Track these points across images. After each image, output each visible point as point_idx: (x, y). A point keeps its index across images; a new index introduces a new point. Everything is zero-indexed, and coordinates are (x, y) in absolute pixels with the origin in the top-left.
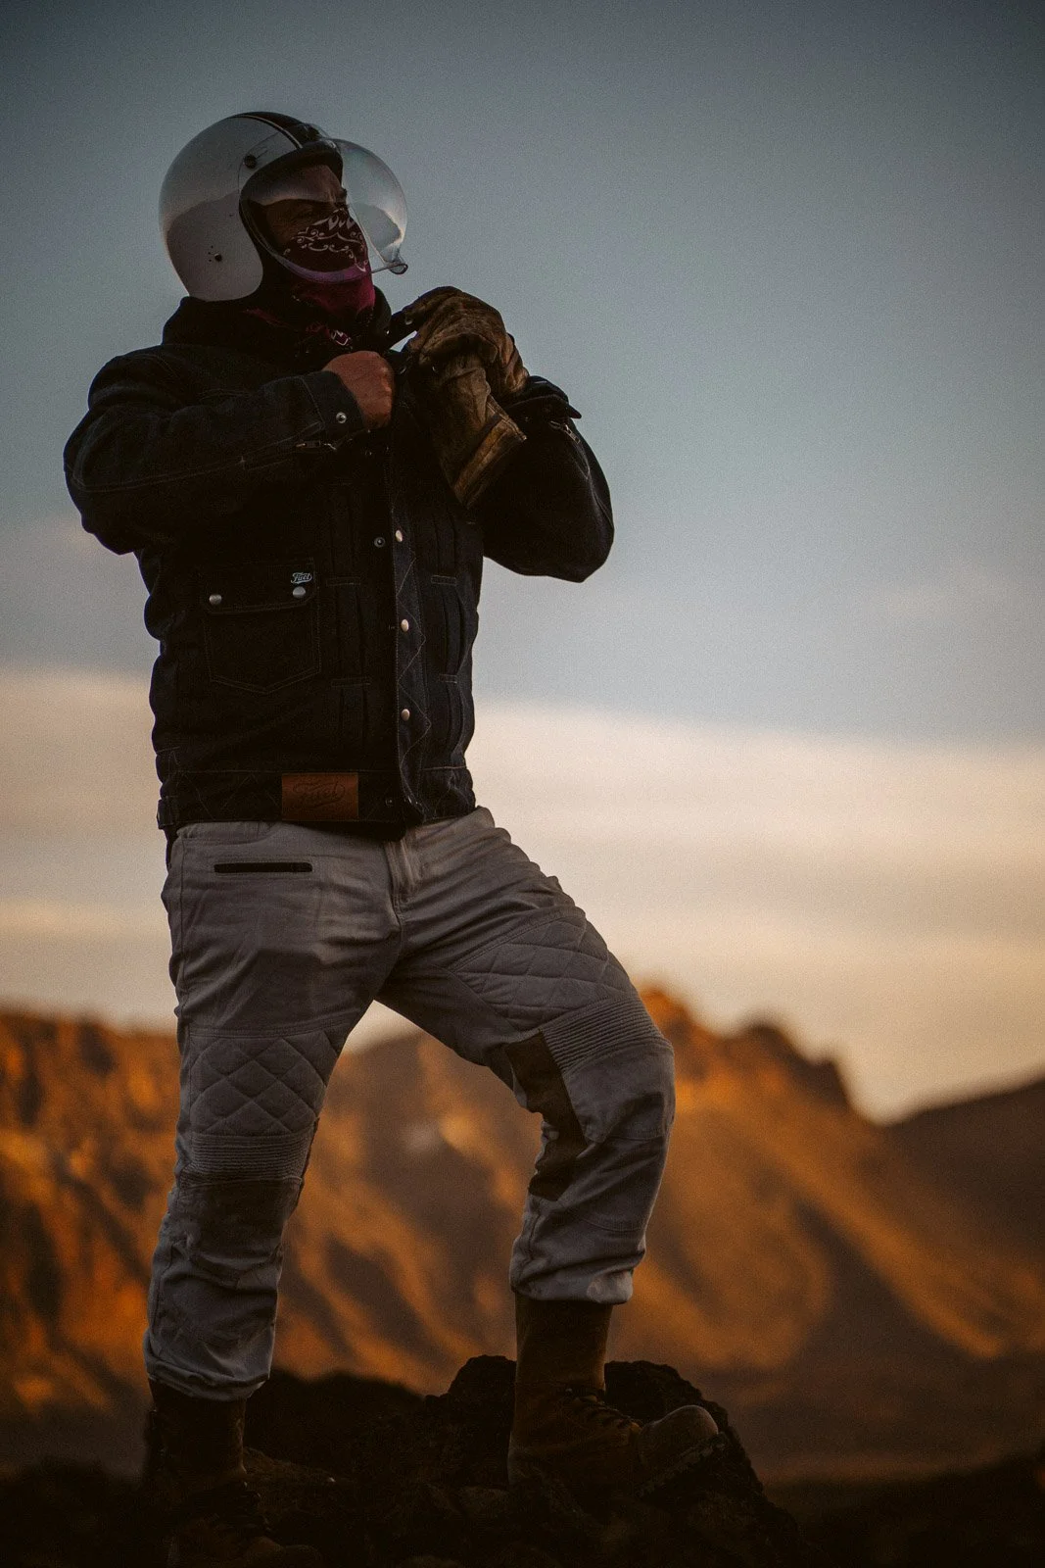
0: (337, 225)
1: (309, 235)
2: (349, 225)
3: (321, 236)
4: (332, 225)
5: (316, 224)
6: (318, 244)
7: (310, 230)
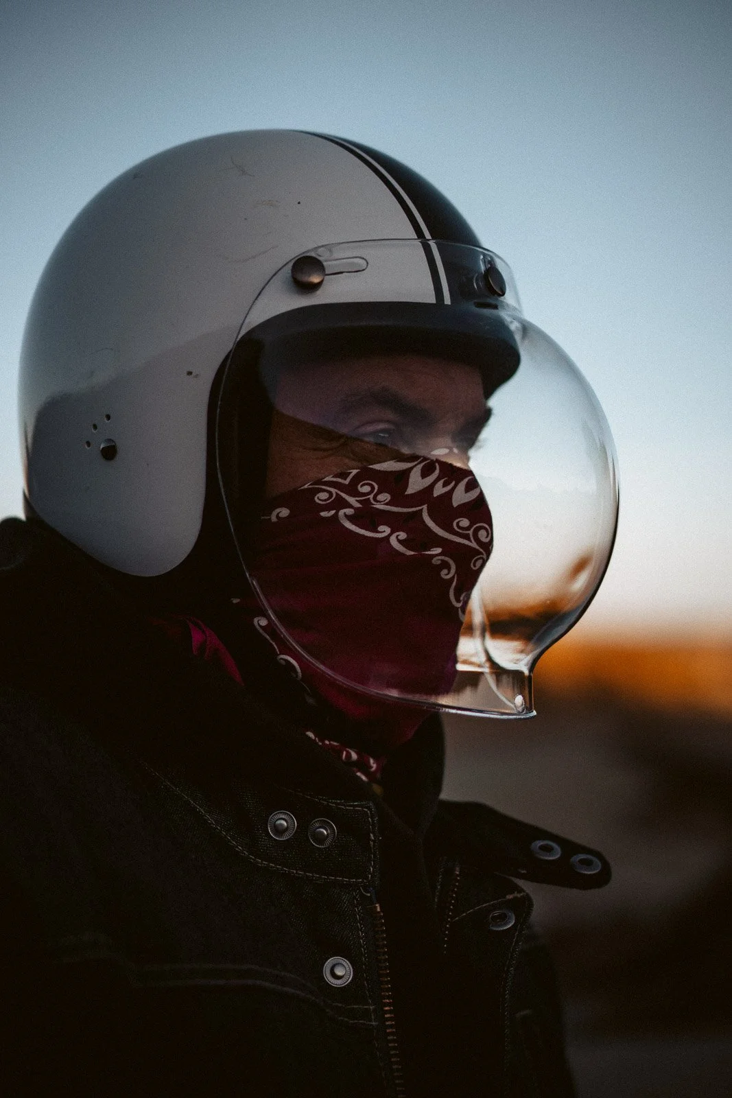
0: (432, 486)
1: (352, 490)
2: (460, 497)
3: (382, 502)
4: (416, 483)
5: (377, 467)
6: (367, 516)
7: (357, 479)
